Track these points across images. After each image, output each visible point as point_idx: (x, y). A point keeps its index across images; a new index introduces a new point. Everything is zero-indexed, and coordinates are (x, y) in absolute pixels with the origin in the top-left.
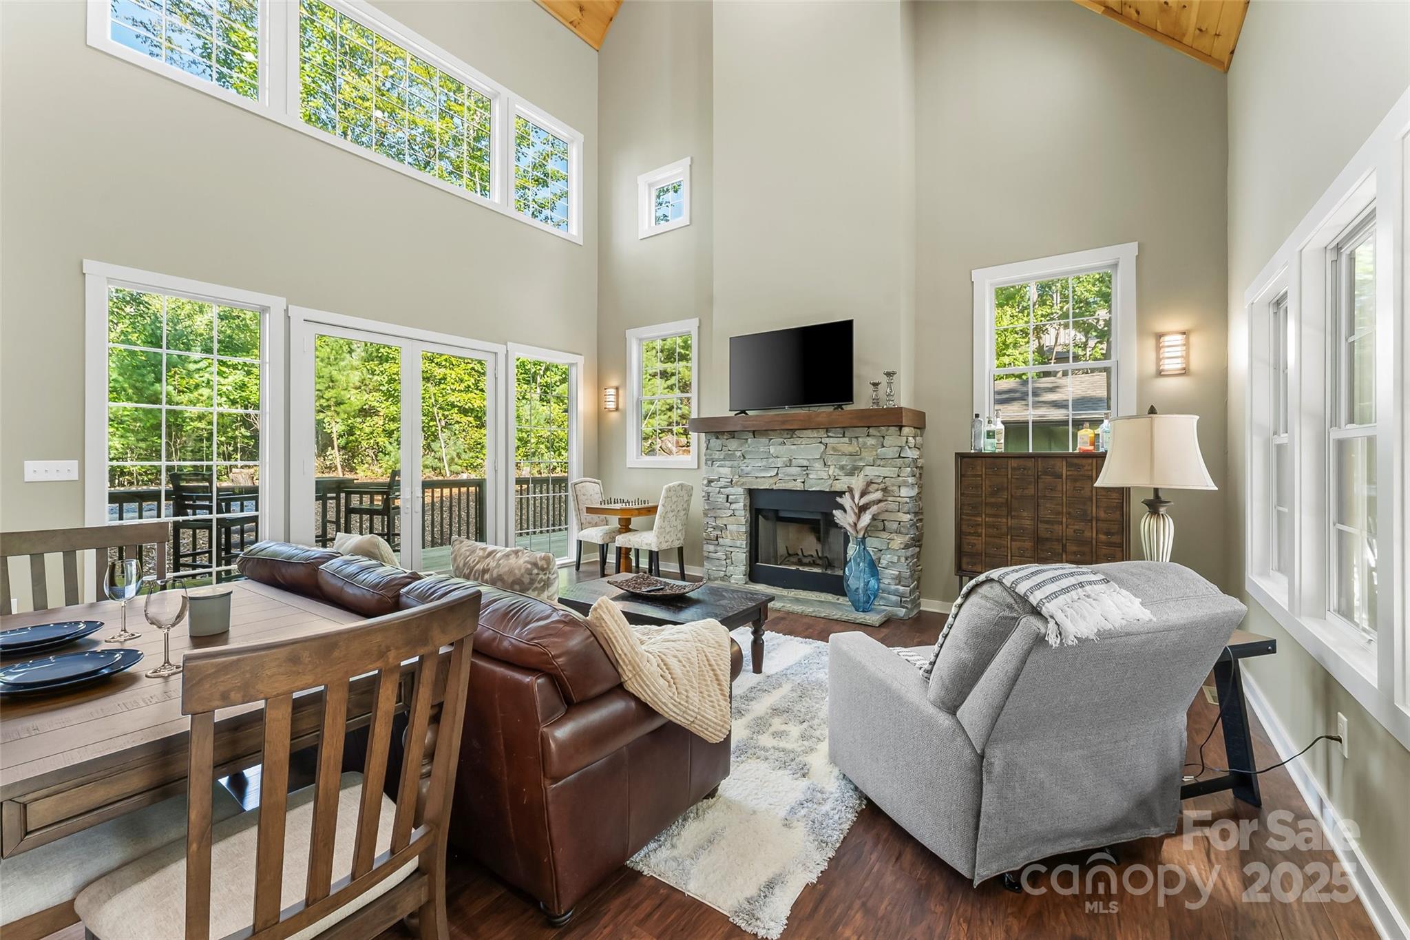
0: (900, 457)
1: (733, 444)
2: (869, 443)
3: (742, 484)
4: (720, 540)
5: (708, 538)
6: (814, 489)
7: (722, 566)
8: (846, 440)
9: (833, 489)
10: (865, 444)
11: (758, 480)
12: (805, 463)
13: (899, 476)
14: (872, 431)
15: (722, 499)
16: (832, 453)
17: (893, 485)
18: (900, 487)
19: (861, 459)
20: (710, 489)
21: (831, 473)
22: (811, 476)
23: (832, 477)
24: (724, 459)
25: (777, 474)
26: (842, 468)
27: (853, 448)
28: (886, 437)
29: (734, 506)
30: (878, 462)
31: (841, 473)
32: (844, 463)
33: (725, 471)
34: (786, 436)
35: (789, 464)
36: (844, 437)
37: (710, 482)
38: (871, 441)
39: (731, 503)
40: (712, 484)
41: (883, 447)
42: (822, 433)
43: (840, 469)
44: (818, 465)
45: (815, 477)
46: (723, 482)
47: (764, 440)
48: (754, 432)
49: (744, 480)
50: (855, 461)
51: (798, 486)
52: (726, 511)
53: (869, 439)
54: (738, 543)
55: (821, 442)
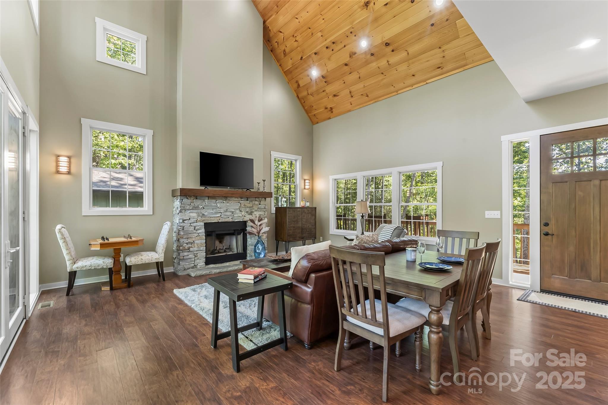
0: (265, 208)
1: (197, 202)
2: (256, 203)
3: (203, 221)
4: (191, 249)
5: (184, 249)
6: (236, 221)
7: (192, 261)
8: (248, 202)
9: (244, 220)
10: (254, 204)
11: (212, 218)
12: (233, 210)
13: (265, 214)
14: (257, 199)
15: (192, 228)
16: (243, 206)
17: (263, 217)
18: (265, 218)
19: (253, 209)
20: (184, 224)
21: (243, 214)
22: (235, 216)
23: (244, 216)
24: (192, 209)
25: (221, 215)
26: (247, 212)
27: (251, 205)
28: (261, 201)
29: (199, 231)
30: (258, 210)
31: (246, 214)
32: (247, 210)
33: (194, 215)
34: (223, 199)
35: (226, 211)
36: (247, 200)
37: (184, 221)
38: (257, 203)
39: (196, 230)
40: (185, 222)
41: (260, 204)
42: (239, 199)
43: (246, 212)
44: (238, 211)
45: (237, 216)
46: (192, 220)
47: (214, 201)
48: (208, 197)
49: (204, 219)
50: (251, 209)
51: (230, 220)
52: (194, 234)
53: (256, 202)
54: (202, 248)
55: (239, 202)
